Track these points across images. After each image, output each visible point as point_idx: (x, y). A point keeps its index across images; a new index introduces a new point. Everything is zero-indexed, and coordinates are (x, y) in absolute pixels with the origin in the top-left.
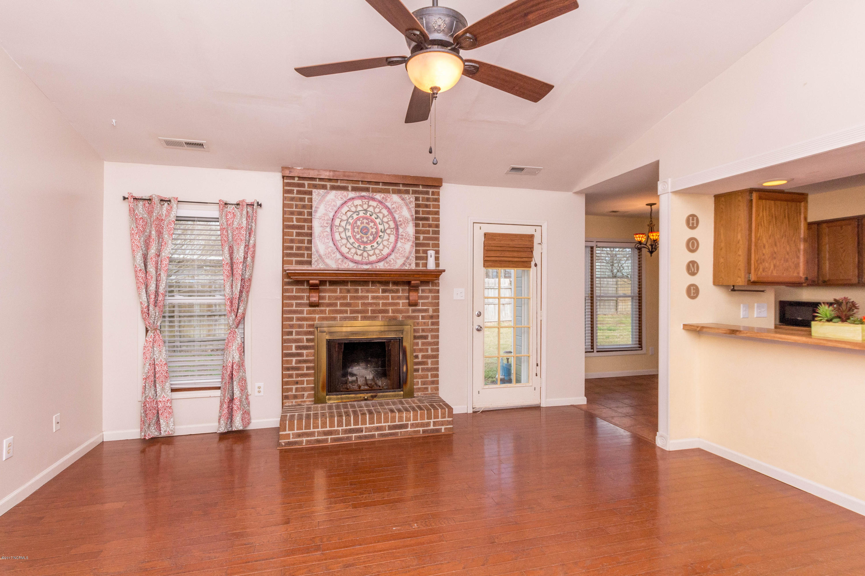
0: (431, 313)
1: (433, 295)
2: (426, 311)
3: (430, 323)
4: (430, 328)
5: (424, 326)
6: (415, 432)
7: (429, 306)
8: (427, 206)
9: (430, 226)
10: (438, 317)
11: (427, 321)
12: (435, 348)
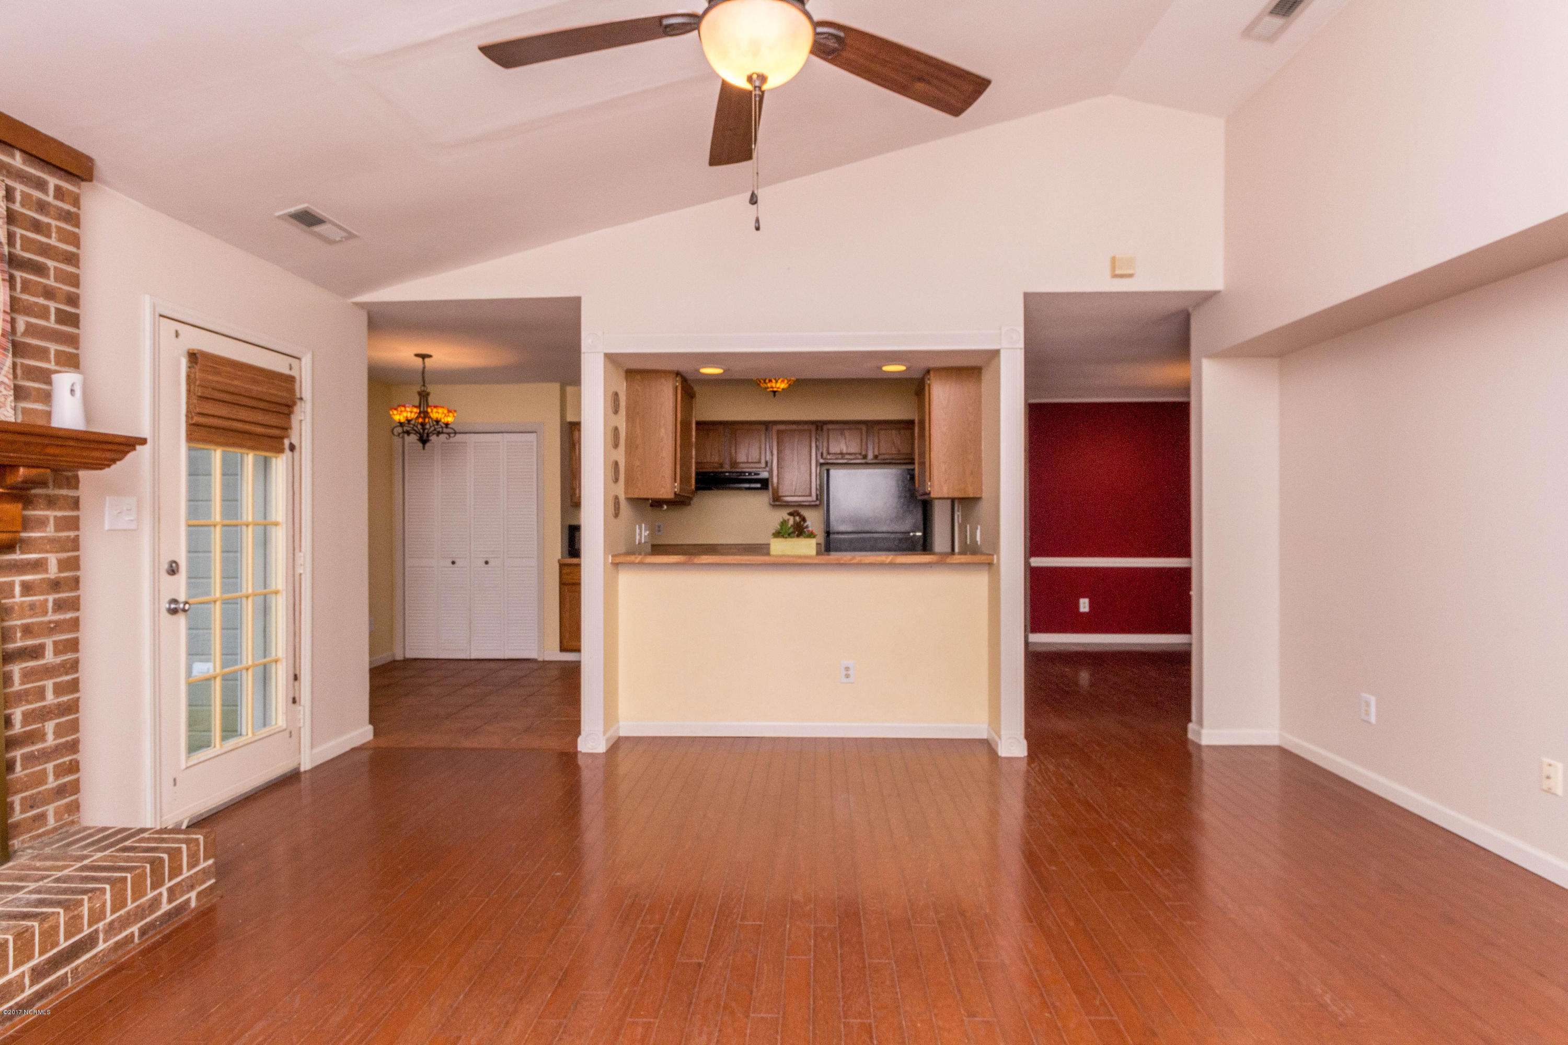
0: (53, 571)
1: (59, 514)
2: (38, 566)
3: (50, 605)
4: (50, 622)
5: (31, 616)
6: (118, 946)
7: (47, 552)
8: (37, 227)
9: (49, 294)
10: (75, 583)
11: (42, 598)
12: (68, 681)
